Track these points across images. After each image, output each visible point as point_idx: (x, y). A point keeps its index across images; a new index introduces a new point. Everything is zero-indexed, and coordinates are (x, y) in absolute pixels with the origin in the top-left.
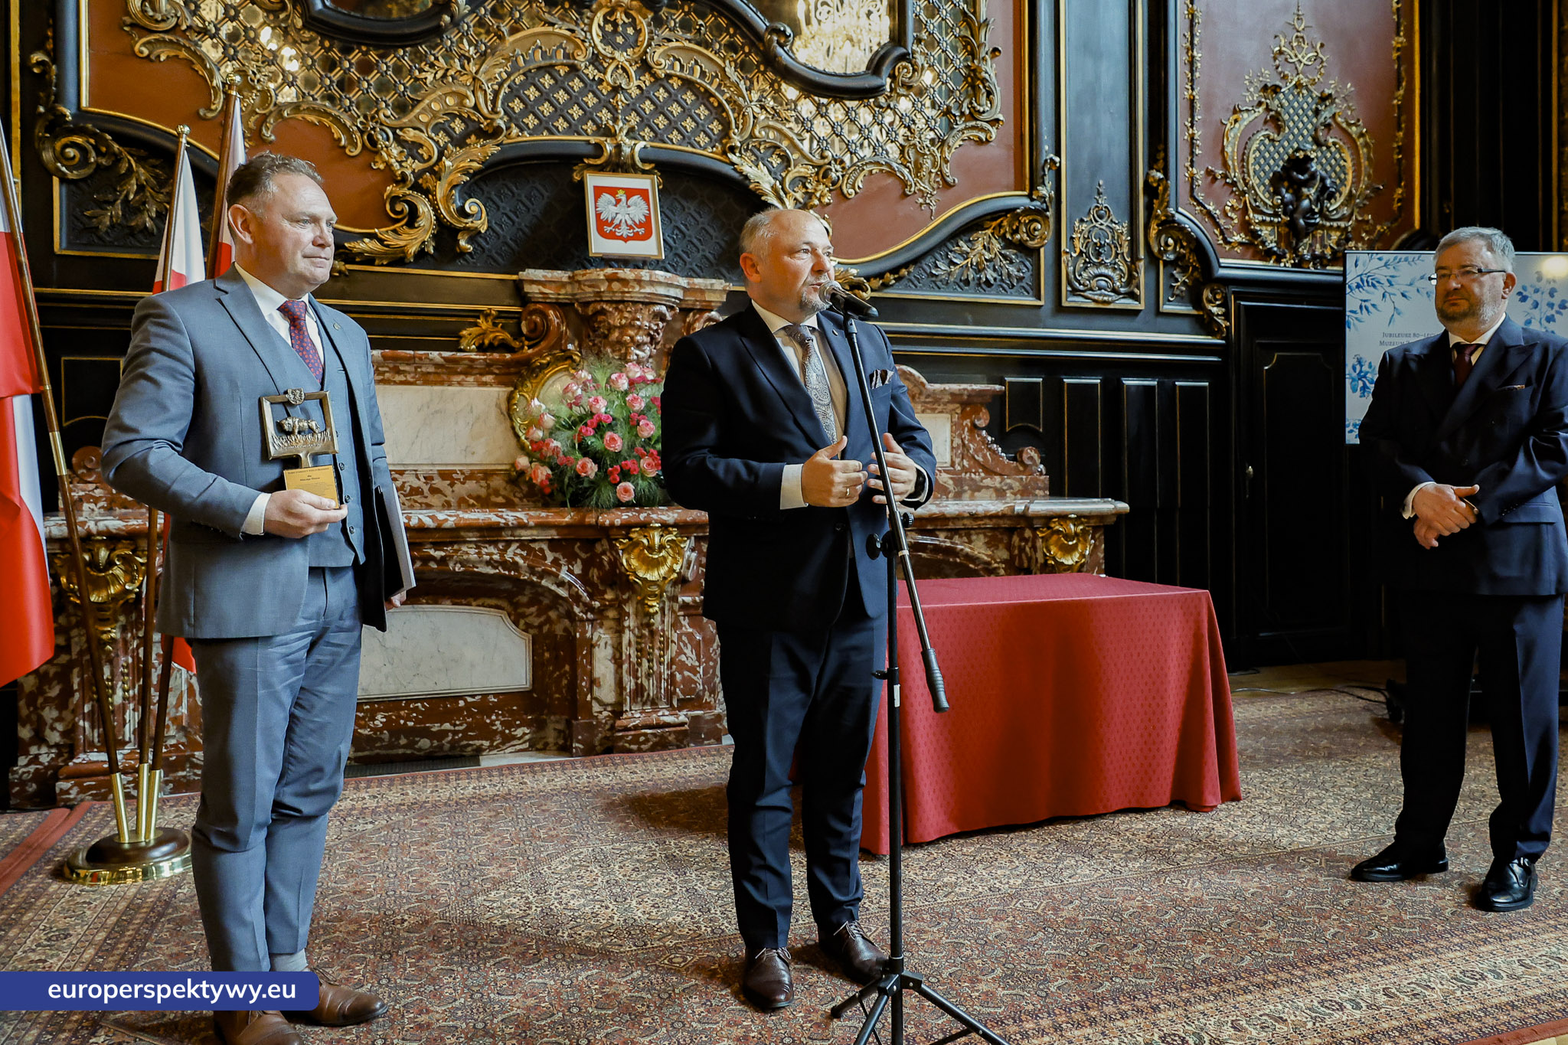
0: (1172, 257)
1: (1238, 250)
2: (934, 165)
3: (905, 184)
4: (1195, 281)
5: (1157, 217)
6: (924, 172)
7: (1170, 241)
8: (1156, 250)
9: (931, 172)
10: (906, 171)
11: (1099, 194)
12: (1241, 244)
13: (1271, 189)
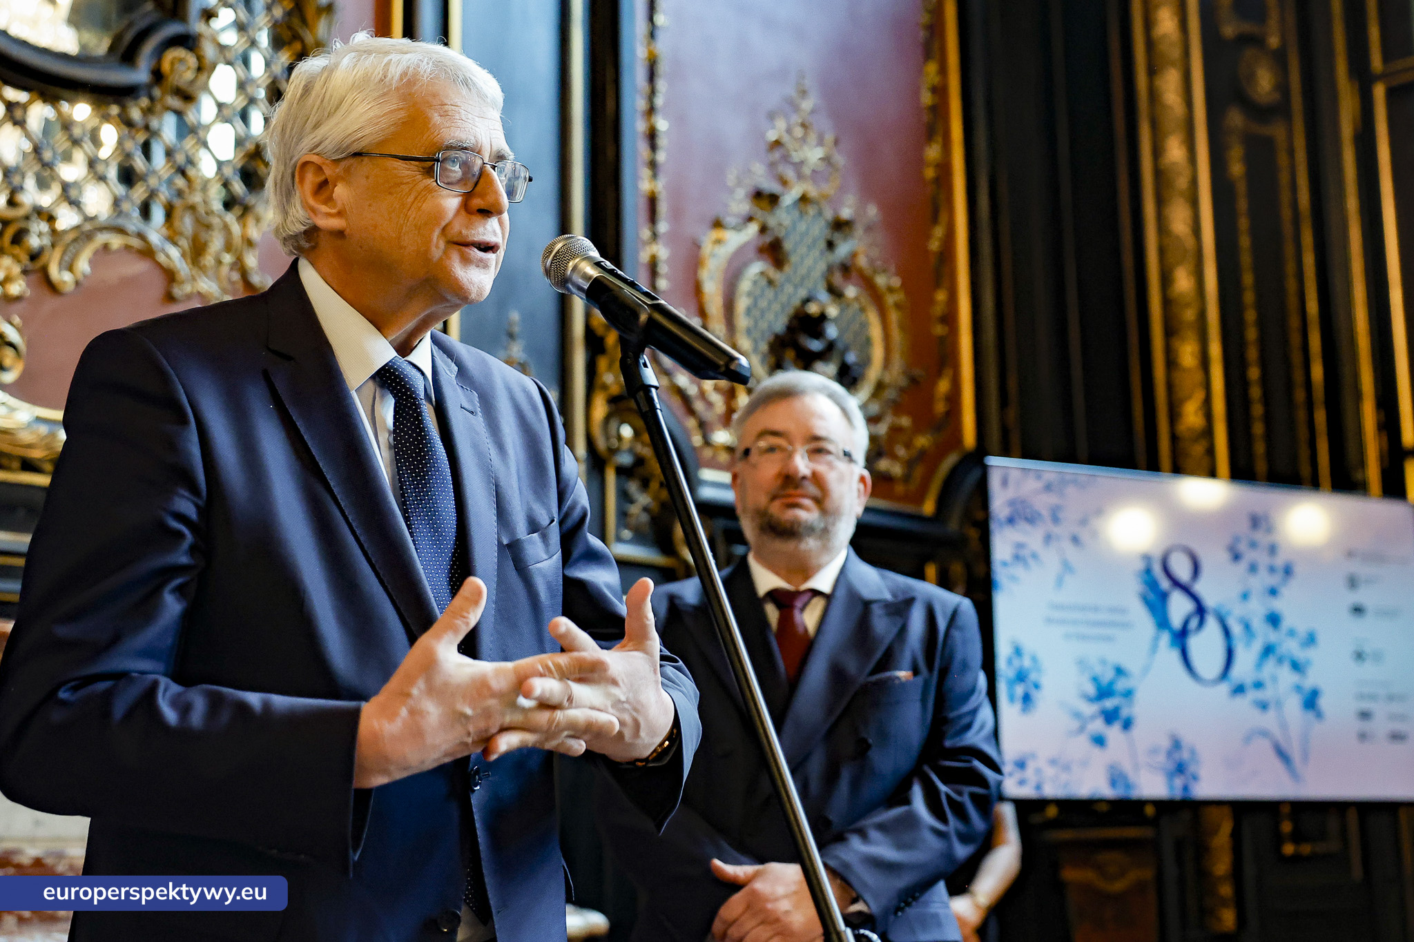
0: (625, 459)
1: (724, 457)
2: (228, 247)
3: (170, 276)
4: (663, 505)
5: (605, 387)
6: (208, 260)
7: (627, 431)
8: (601, 444)
9: (219, 262)
10: (174, 253)
11: (511, 336)
12: (730, 449)
13: (772, 360)
